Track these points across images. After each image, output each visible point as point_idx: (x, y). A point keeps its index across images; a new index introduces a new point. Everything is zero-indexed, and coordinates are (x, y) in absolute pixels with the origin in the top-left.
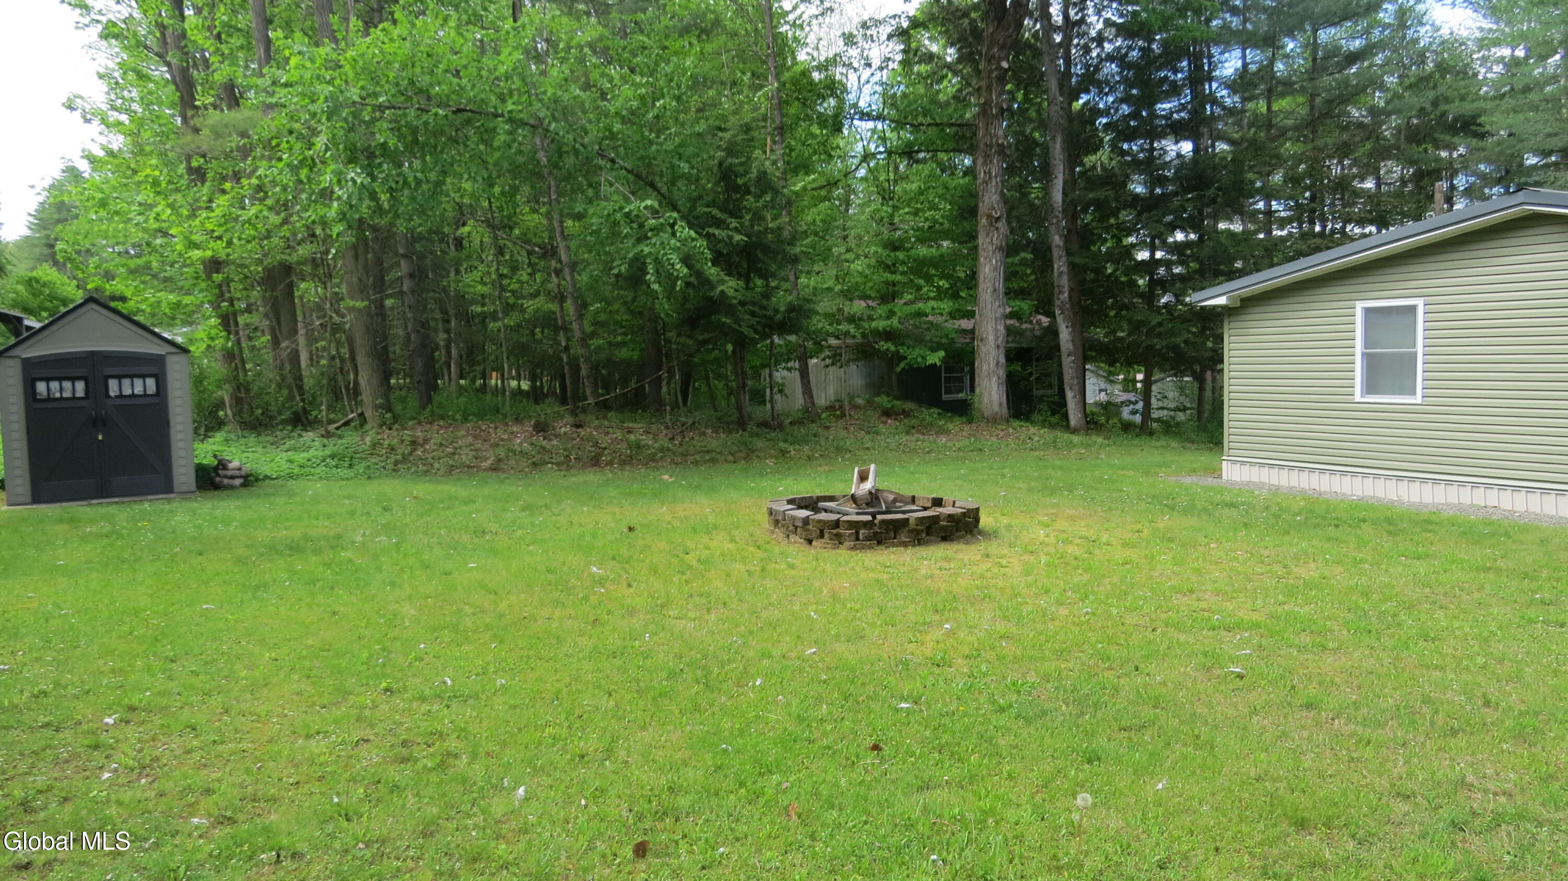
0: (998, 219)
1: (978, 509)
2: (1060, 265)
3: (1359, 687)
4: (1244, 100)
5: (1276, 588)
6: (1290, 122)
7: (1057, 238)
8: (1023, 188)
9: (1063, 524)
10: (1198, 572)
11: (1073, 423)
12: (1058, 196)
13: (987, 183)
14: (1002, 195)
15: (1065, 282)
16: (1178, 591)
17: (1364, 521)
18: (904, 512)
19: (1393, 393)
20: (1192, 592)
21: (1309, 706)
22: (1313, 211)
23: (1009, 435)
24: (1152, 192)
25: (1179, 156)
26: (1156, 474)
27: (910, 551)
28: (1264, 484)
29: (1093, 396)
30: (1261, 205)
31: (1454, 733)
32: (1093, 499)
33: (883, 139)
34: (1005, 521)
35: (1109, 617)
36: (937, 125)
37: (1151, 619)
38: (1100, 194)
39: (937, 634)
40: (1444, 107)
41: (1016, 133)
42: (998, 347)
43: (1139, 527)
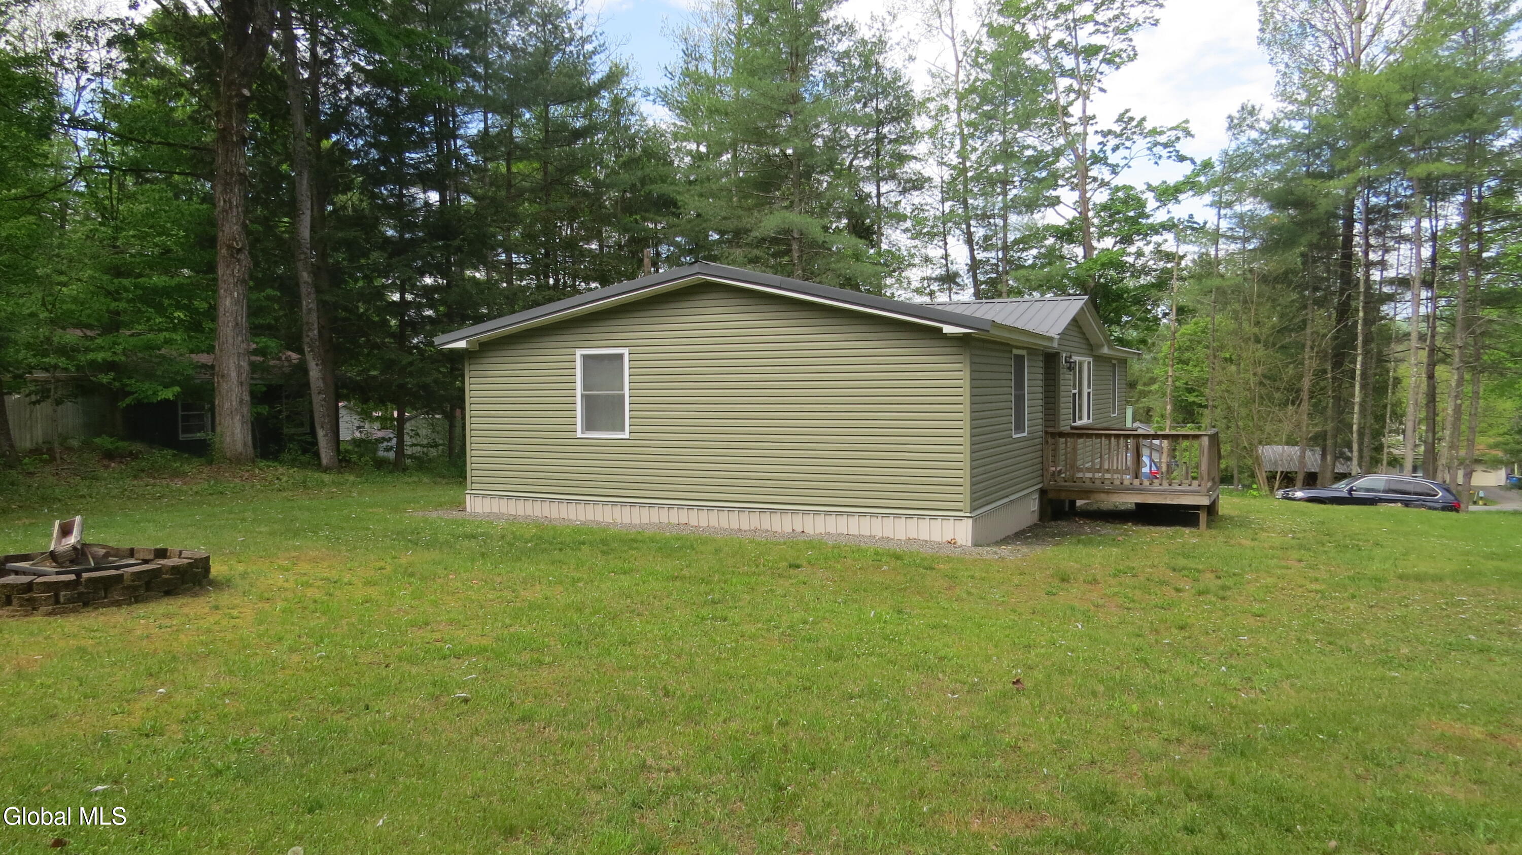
0: (239, 251)
1: (207, 559)
2: (308, 302)
3: (568, 695)
4: (486, 160)
5: (505, 612)
6: (527, 184)
7: (305, 274)
8: (268, 223)
9: (304, 567)
10: (435, 604)
11: (325, 461)
12: (305, 233)
13: (227, 211)
14: (244, 226)
15: (314, 317)
16: (413, 624)
17: (584, 543)
18: (117, 568)
19: (607, 429)
20: (427, 624)
21: (523, 719)
22: (547, 266)
23: (254, 476)
24: (402, 236)
25: (427, 204)
26: (405, 510)
27: (124, 610)
28: (503, 514)
29: (346, 434)
30: (503, 257)
31: (640, 723)
32: (338, 539)
33: (104, 153)
34: (241, 568)
35: (343, 658)
36: (169, 144)
37: (386, 656)
38: (351, 234)
39: (149, 701)
40: (648, 188)
41: (260, 163)
42: (241, 384)
43: (382, 564)
